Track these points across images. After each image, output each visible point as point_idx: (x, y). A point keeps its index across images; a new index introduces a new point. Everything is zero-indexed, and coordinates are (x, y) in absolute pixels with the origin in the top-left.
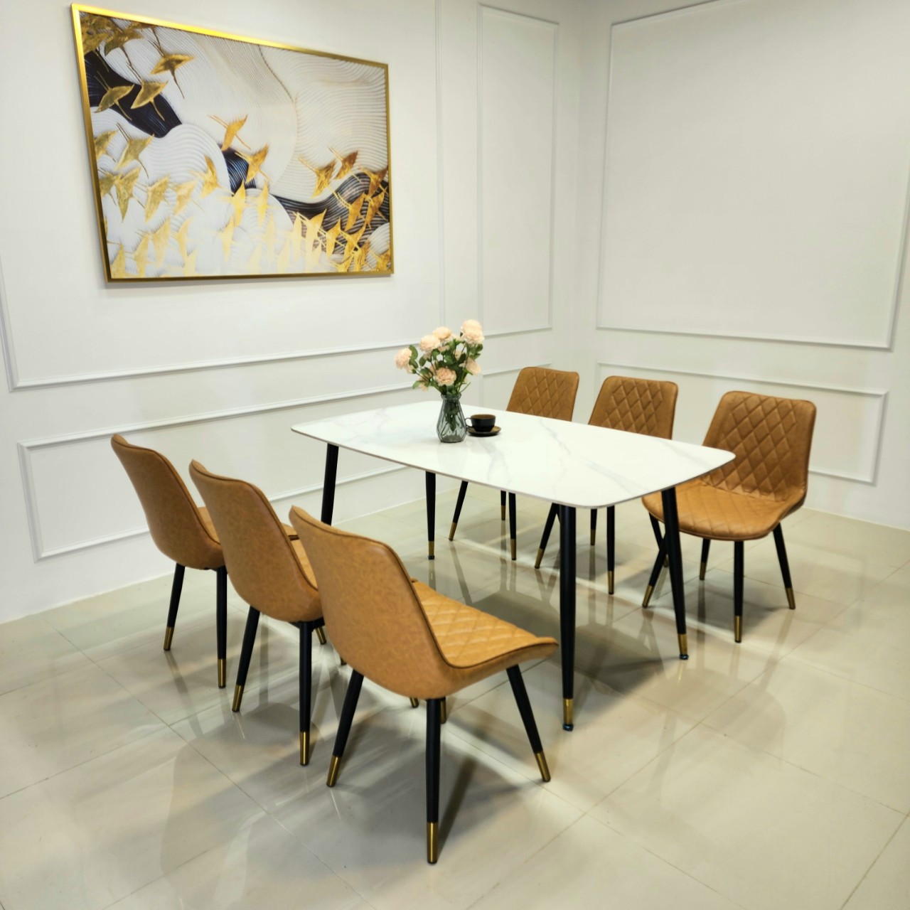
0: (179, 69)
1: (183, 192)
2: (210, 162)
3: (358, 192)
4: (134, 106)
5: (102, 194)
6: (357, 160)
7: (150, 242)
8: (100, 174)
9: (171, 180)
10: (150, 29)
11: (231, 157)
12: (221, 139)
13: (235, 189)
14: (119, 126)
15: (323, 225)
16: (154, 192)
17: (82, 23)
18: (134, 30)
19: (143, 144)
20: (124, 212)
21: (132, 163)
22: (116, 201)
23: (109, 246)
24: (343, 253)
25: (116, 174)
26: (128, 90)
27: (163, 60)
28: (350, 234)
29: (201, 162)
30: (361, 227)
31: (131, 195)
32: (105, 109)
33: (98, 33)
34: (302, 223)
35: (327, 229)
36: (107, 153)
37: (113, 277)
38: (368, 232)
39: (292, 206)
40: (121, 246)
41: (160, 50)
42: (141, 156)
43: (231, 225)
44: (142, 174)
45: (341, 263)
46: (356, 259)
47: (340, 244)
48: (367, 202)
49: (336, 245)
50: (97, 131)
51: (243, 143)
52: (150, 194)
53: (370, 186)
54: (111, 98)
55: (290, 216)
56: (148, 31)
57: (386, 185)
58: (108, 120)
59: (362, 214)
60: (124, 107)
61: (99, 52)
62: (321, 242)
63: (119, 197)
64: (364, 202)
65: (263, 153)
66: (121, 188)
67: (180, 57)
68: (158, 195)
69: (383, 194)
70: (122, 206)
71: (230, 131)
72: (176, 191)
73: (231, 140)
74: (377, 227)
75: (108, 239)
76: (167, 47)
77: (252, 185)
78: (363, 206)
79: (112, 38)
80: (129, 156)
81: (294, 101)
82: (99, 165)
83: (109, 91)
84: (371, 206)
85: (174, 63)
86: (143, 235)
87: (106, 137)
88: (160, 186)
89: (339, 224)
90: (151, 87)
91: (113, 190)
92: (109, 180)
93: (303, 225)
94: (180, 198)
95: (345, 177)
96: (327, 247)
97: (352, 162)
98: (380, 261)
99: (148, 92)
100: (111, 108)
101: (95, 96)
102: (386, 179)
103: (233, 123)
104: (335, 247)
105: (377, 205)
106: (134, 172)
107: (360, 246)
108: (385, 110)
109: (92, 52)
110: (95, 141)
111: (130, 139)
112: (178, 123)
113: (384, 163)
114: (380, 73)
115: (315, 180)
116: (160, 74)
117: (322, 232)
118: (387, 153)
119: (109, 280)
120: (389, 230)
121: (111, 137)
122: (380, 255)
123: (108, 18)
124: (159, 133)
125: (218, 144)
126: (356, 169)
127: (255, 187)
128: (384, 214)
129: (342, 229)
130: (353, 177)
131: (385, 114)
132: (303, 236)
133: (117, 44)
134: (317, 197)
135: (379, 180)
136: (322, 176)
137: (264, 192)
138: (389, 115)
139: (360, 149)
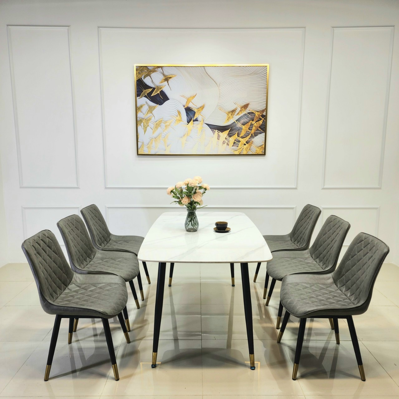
0: (170, 81)
1: (167, 124)
2: (179, 112)
3: (248, 120)
4: (151, 96)
5: (138, 126)
7: (154, 142)
8: (138, 119)
9: (163, 120)
10: (160, 68)
11: (189, 110)
12: (184, 103)
13: (188, 122)
14: (146, 102)
15: (228, 135)
16: (156, 124)
17: (137, 70)
18: (155, 69)
19: (154, 108)
20: (145, 132)
21: (150, 114)
22: (143, 128)
23: (139, 143)
24: (238, 146)
25: (144, 119)
26: (150, 90)
27: (164, 78)
28: (242, 138)
29: (176, 113)
30: (249, 135)
31: (148, 126)
32: (142, 97)
33: (142, 72)
34: (218, 134)
36: (141, 112)
38: (252, 137)
40: (143, 143)
41: (164, 75)
42: (153, 112)
43: (186, 135)
44: (153, 118)
45: (236, 150)
46: (244, 149)
47: (236, 142)
48: (253, 124)
50: (138, 105)
51: (194, 104)
52: (155, 125)
53: (255, 118)
54: (144, 93)
58: (143, 101)
59: (249, 130)
60: (149, 96)
61: (142, 79)
63: (144, 126)
64: (251, 124)
65: (202, 107)
66: (145, 123)
67: (171, 76)
68: (158, 125)
69: (262, 120)
70: (145, 130)
71: (188, 100)
72: (165, 124)
73: (189, 104)
74: (258, 135)
75: (139, 141)
76: (166, 73)
77: (196, 120)
78: (250, 126)
79: (147, 73)
80: (149, 112)
81: (219, 86)
82: (138, 116)
83: (144, 91)
84: (255, 126)
85: (168, 78)
86: (151, 139)
87: (142, 106)
88: (159, 122)
89: (236, 134)
90: (158, 88)
91: (142, 124)
92: (141, 121)
94: (166, 126)
95: (241, 114)
96: (230, 144)
97: (246, 108)
98: (258, 149)
99: (158, 90)
100: (144, 97)
101: (139, 93)
102: (264, 114)
103: (190, 97)
104: (234, 144)
105: (258, 126)
106: (150, 117)
107: (247, 143)
108: (266, 84)
109: (139, 79)
110: (137, 108)
111: (150, 107)
112: (168, 99)
113: (263, 107)
114: (264, 69)
115: (226, 116)
116: (163, 83)
117: (228, 137)
118: (266, 102)
119: (138, 154)
120: (264, 136)
121: (143, 107)
122: (258, 147)
123: (146, 67)
124: (161, 103)
125: (183, 106)
126: (248, 111)
127: (198, 121)
128: (262, 129)
129: (238, 136)
130: (246, 114)
131: (266, 86)
132: (218, 139)
133: (148, 75)
134: (226, 123)
135: (260, 114)
136: (230, 115)
137: (201, 122)
138: (268, 86)
139: (251, 102)
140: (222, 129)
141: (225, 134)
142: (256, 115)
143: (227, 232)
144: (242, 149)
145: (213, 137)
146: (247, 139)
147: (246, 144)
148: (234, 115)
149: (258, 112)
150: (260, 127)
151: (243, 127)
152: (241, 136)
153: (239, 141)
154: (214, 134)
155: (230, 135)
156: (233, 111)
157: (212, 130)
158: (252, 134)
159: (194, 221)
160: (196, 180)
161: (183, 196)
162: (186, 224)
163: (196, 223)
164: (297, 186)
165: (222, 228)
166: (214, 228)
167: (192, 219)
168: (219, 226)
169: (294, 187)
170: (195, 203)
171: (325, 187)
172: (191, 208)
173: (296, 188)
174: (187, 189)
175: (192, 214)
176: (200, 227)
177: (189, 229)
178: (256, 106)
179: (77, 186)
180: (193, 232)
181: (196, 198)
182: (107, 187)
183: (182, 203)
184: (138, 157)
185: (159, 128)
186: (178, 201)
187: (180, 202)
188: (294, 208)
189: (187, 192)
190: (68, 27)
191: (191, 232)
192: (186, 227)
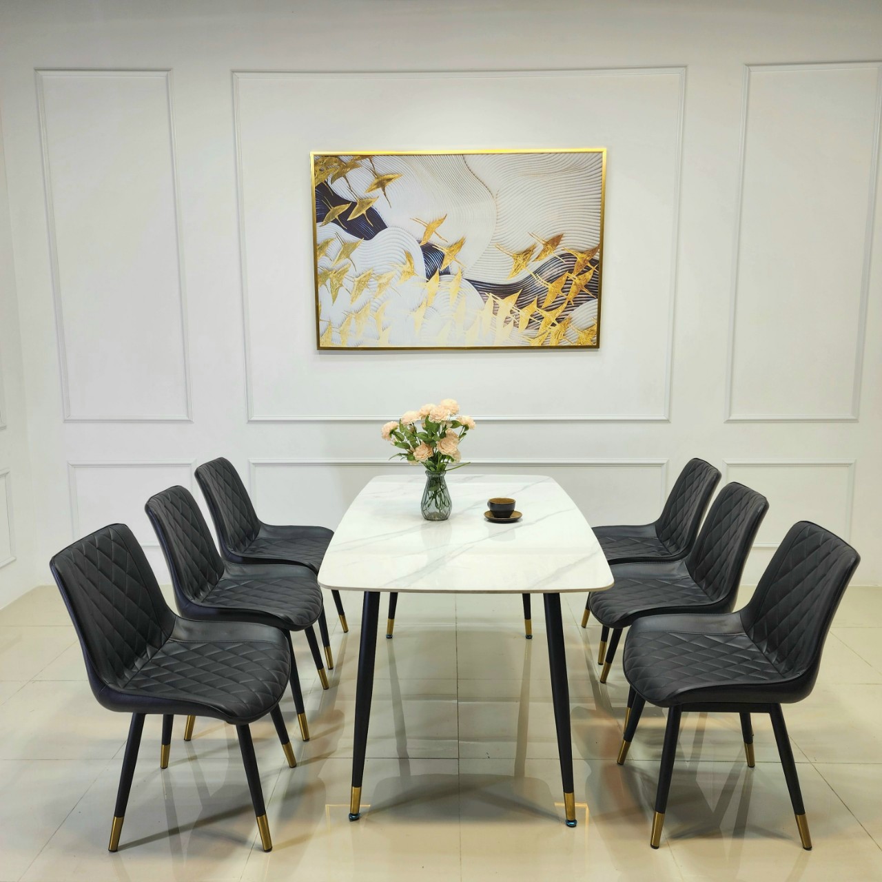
0: (389, 186)
1: (383, 281)
2: (409, 255)
3: (560, 271)
4: (348, 220)
5: (319, 286)
6: (561, 242)
7: (353, 320)
8: (319, 270)
9: (374, 272)
10: (368, 159)
11: (429, 251)
12: (420, 235)
13: (429, 277)
14: (337, 233)
15: (516, 303)
16: (359, 282)
17: (316, 164)
18: (356, 161)
19: (354, 246)
20: (334, 298)
21: (344, 261)
22: (330, 290)
23: (320, 323)
24: (538, 329)
25: (331, 270)
26: (346, 207)
27: (376, 181)
28: (547, 311)
29: (400, 256)
30: (562, 304)
31: (341, 285)
32: (328, 223)
33: (327, 168)
34: (494, 302)
35: (521, 307)
36: (326, 256)
37: (322, 346)
38: (569, 309)
39: (482, 287)
40: (330, 323)
41: (375, 173)
42: (352, 255)
43: (423, 306)
44: (352, 269)
45: (534, 338)
48: (572, 280)
49: (530, 321)
50: (320, 240)
51: (440, 237)
52: (356, 283)
53: (575, 265)
54: (333, 214)
55: (482, 296)
56: (366, 161)
58: (331, 230)
59: (564, 292)
60: (342, 220)
61: (326, 183)
62: (513, 318)
63: (332, 286)
64: (567, 280)
65: (460, 244)
66: (334, 280)
67: (391, 176)
68: (362, 284)
69: (591, 271)
70: (334, 294)
71: (429, 229)
72: (378, 280)
73: (429, 236)
74: (582, 304)
75: (320, 318)
76: (379, 170)
77: (447, 272)
78: (566, 284)
79: (338, 171)
80: (342, 256)
81: (495, 197)
82: (320, 264)
83: (332, 209)
84: (576, 284)
85: (385, 181)
86: (348, 315)
87: (327, 243)
88: (365, 277)
89: (535, 302)
90: (363, 202)
91: (328, 282)
92: (326, 275)
93: (495, 304)
94: (380, 286)
95: (546, 259)
96: (520, 323)
97: (556, 244)
98: (582, 335)
99: (362, 206)
100: (332, 222)
101: (320, 215)
102: (597, 257)
103: (433, 222)
104: (529, 323)
105: (584, 283)
106: (345, 267)
107: (559, 322)
108: (600, 191)
109: (322, 183)
110: (318, 247)
111: (344, 244)
112: (385, 227)
113: (594, 243)
114: (597, 158)
115: (511, 263)
116: (373, 191)
117: (516, 310)
118: (599, 232)
119: (319, 348)
120: (597, 306)
121: (330, 243)
122: (583, 330)
123: (336, 156)
124: (368, 236)
125: (418, 241)
126: (560, 250)
127: (449, 273)
128: (591, 290)
129: (539, 306)
130: (555, 258)
131: (600, 196)
132: (495, 313)
133: (341, 174)
134: (512, 278)
135: (588, 258)
136: (520, 259)
137: (457, 277)
138: (604, 196)
139: (567, 232)
140: (503, 291)
141: (510, 302)
142: (579, 260)
143: (515, 521)
144: (547, 333)
145: (483, 309)
146: (558, 312)
147: (556, 323)
148: (529, 260)
149: (582, 253)
150: (586, 286)
151: (550, 286)
152: (544, 305)
153: (541, 318)
154: (485, 302)
155: (521, 305)
156: (528, 252)
157: (480, 294)
158: (569, 302)
159: (440, 496)
160: (446, 408)
161: (418, 442)
162: (424, 503)
163: (446, 503)
164: (669, 416)
165: (502, 512)
166: (486, 513)
167: (436, 493)
168: (496, 509)
169: (664, 418)
170: (444, 457)
171: (731, 418)
172: (435, 468)
173: (667, 421)
174: (425, 426)
175: (437, 483)
176: (454, 510)
177: (430, 514)
178: (577, 241)
179: (187, 418)
180: (438, 520)
181: (446, 448)
182: (253, 419)
183: (414, 459)
184: (320, 354)
185: (366, 289)
186: (407, 453)
187: (410, 456)
188: (663, 464)
189: (425, 435)
190: (165, 73)
191: (435, 520)
192: (423, 511)
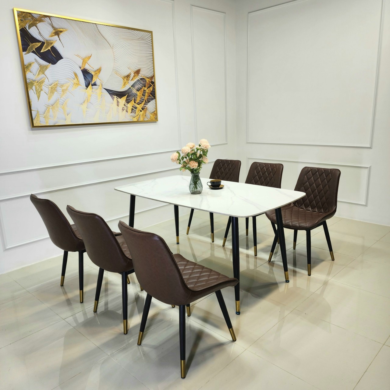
0: (61, 35)
1: (64, 88)
2: (76, 75)
3: (141, 86)
4: (41, 52)
5: (29, 90)
6: (140, 73)
7: (51, 110)
8: (28, 80)
9: (59, 83)
11: (85, 72)
12: (81, 65)
13: (87, 86)
14: (35, 59)
15: (126, 101)
16: (52, 88)
17: (18, 16)
18: (41, 18)
19: (46, 67)
20: (39, 97)
21: (41, 76)
22: (35, 92)
23: (32, 112)
24: (135, 113)
25: (35, 81)
26: (39, 44)
27: (54, 31)
28: (138, 104)
29: (72, 75)
30: (143, 101)
31: (42, 90)
32: (29, 53)
33: (25, 20)
34: (117, 100)
35: (128, 103)
36: (31, 72)
37: (34, 125)
38: (146, 103)
39: (112, 93)
40: (38, 112)
41: (53, 27)
42: (46, 72)
43: (86, 102)
44: (46, 80)
45: (134, 117)
46: (141, 115)
47: (134, 109)
48: (145, 91)
49: (132, 109)
50: (26, 63)
51: (90, 66)
52: (50, 89)
53: (146, 84)
54: (32, 48)
55: (112, 97)
56: (47, 19)
57: (153, 83)
58: (30, 57)
59: (143, 96)
60: (37, 52)
61: (26, 28)
62: (125, 108)
63: (36, 90)
64: (144, 91)
65: (99, 70)
66: (37, 87)
67: (62, 30)
68: (53, 89)
69: (152, 87)
70: (38, 95)
71: (84, 61)
72: (61, 87)
73: (85, 65)
74: (150, 101)
75: (32, 109)
76: (56, 26)
77: (95, 84)
78: (144, 92)
79: (31, 22)
80: (40, 73)
81: (112, 48)
82: (27, 77)
83: (31, 45)
84: (147, 92)
85: (59, 32)
86: (48, 107)
87: (30, 65)
88: (54, 85)
89: (133, 100)
90: (49, 43)
91: (34, 88)
92: (32, 83)
93: (118, 101)
94: (63, 91)
95: (135, 80)
96: (128, 110)
97: (138, 73)
98: (151, 116)
99: (48, 45)
100: (32, 52)
101: (25, 48)
102: (153, 80)
103: (86, 58)
106: (43, 79)
108: (152, 51)
109: (23, 28)
110: (25, 67)
111: (40, 66)
112: (62, 58)
113: (151, 74)
114: (149, 35)
115: (122, 82)
116: (53, 37)
117: (126, 104)
118: (153, 69)
119: (33, 127)
120: (155, 103)
121: (32, 65)
122: (152, 113)
123: (30, 13)
124: (54, 63)
125: (79, 67)
126: (140, 76)
127: (96, 85)
128: (153, 95)
129: (135, 103)
130: (139, 80)
131: (151, 53)
132: (118, 105)
133: (34, 24)
134: (123, 89)
135: (150, 81)
136: (125, 80)
137: (100, 87)
138: (153, 53)
139: (142, 68)
140: (120, 95)
141: (123, 100)
142: (147, 81)
144: (139, 115)
145: (113, 104)
146: (142, 105)
147: (142, 110)
148: (129, 80)
149: (148, 78)
150: (151, 93)
151: (138, 93)
152: (137, 102)
153: (136, 108)
154: (113, 100)
155: (128, 101)
156: (128, 76)
158: (146, 100)
178: (145, 73)
